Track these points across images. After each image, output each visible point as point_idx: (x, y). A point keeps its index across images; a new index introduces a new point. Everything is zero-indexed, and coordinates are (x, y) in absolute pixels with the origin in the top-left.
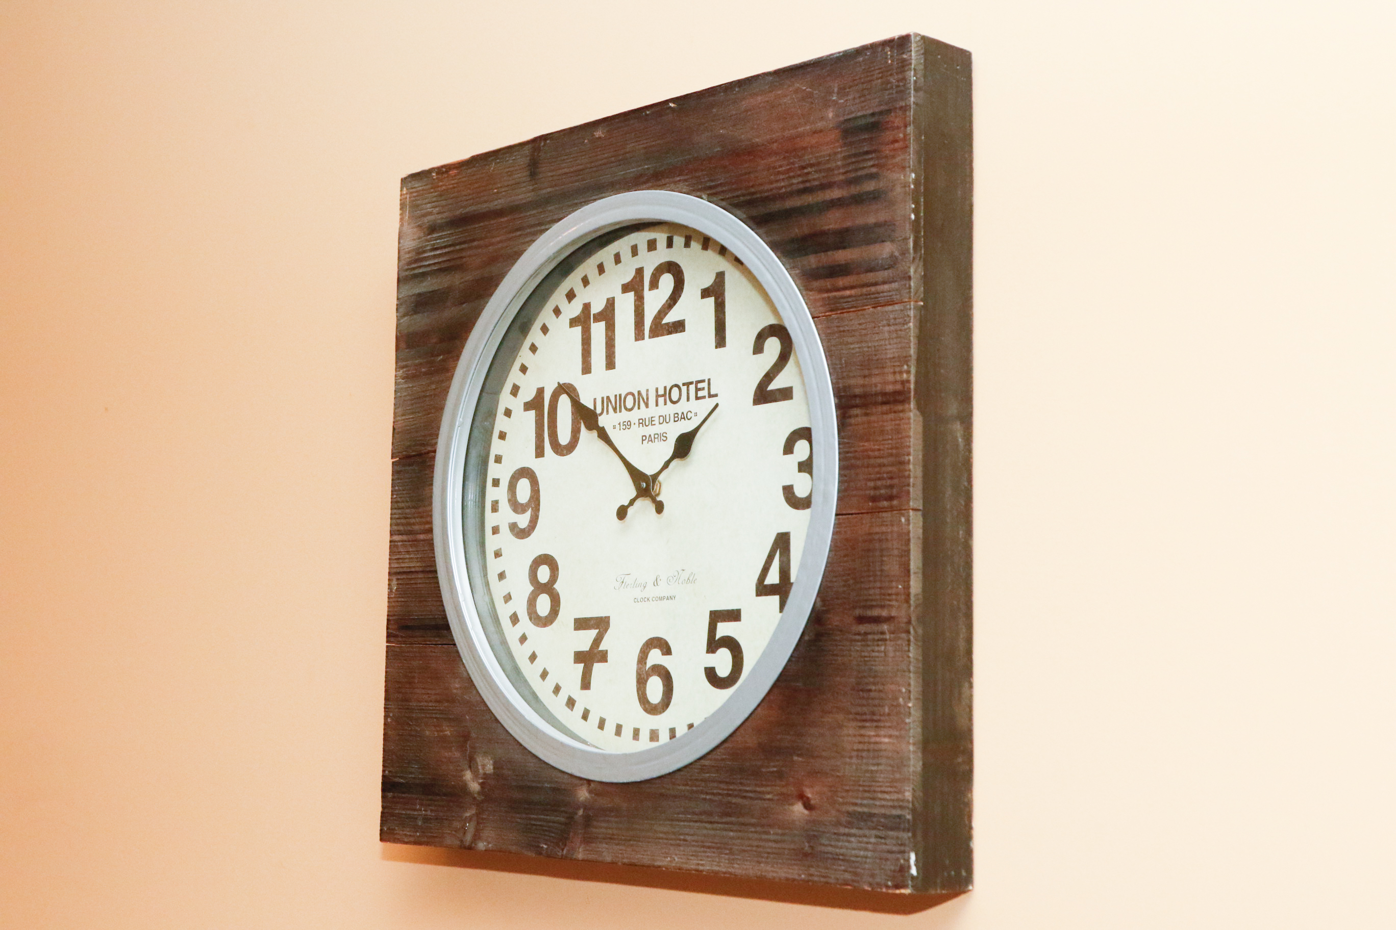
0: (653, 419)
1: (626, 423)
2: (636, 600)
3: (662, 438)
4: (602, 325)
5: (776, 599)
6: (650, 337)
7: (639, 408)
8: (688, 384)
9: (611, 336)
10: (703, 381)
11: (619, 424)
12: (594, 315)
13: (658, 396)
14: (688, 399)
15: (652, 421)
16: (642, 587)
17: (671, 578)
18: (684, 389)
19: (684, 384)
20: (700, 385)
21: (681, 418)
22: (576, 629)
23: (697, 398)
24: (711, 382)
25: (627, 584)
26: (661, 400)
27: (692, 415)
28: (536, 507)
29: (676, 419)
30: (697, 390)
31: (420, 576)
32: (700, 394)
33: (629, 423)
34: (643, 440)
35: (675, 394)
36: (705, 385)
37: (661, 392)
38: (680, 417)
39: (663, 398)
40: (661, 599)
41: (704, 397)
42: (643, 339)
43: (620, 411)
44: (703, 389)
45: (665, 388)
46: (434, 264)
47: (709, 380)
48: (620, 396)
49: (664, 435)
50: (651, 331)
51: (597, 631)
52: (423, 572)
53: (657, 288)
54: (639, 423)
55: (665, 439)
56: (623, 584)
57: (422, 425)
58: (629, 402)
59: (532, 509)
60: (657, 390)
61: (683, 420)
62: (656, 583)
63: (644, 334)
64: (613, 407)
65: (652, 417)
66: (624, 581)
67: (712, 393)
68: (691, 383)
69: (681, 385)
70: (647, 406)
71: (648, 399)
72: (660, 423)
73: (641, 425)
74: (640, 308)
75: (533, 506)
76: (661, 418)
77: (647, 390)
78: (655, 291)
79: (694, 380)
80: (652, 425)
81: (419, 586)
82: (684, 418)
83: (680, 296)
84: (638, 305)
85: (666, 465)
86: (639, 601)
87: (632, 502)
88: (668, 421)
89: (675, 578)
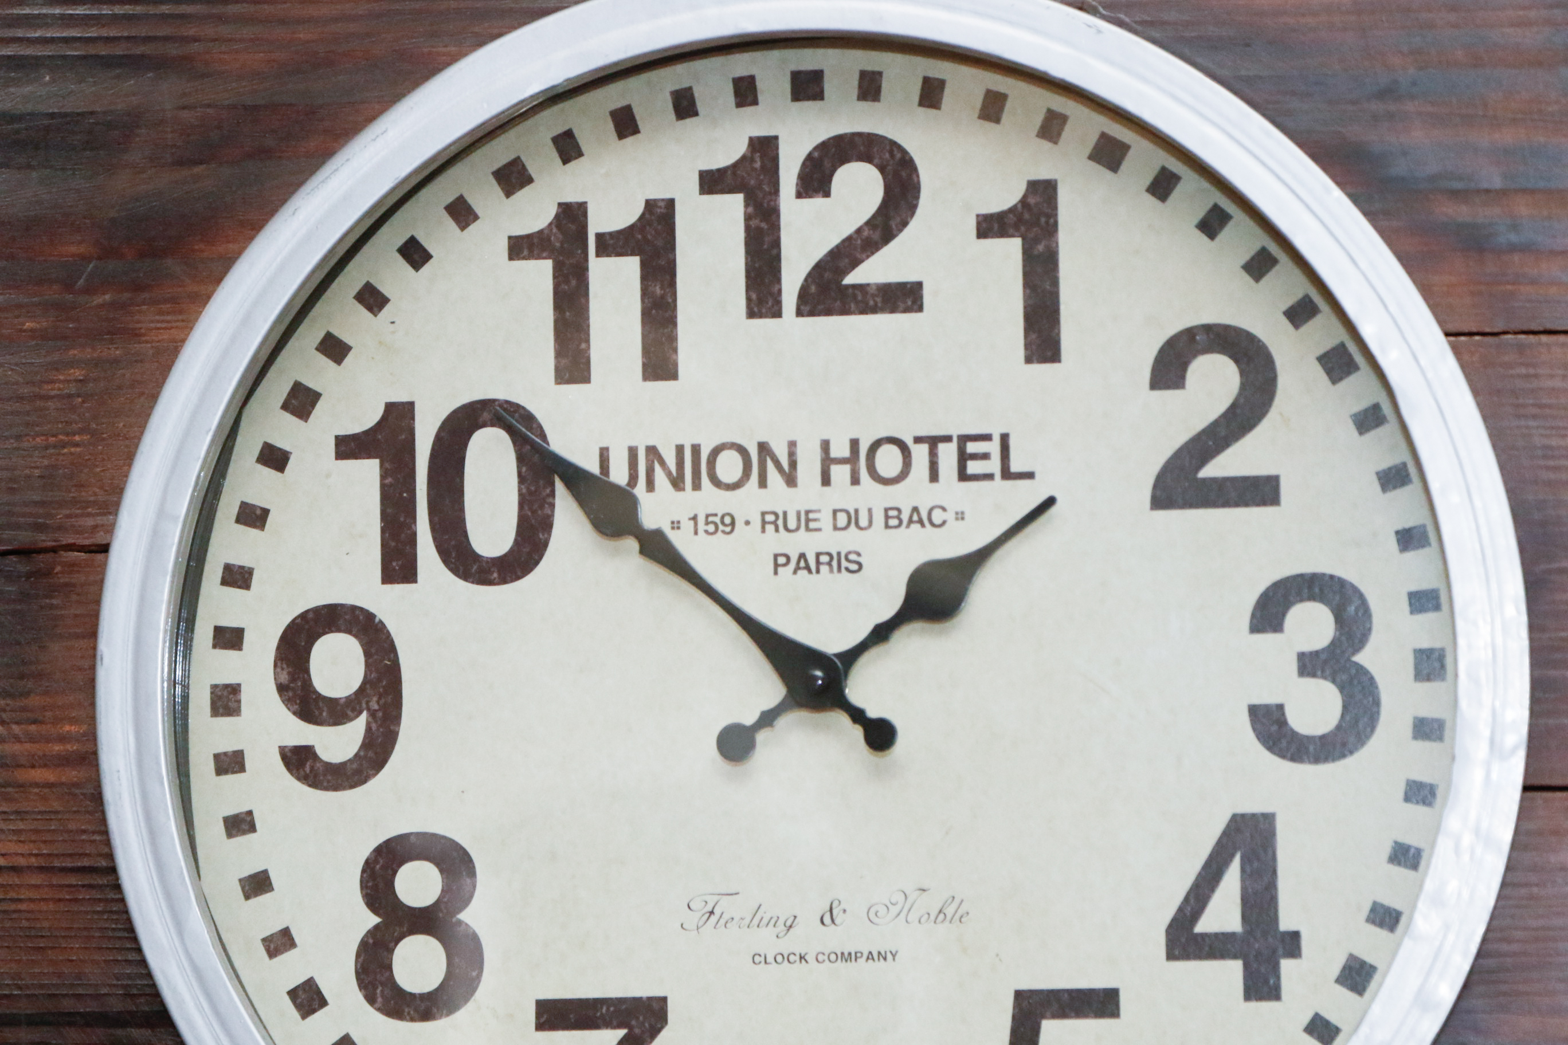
0: (811, 516)
1: (717, 520)
2: (758, 959)
3: (844, 563)
4: (630, 267)
5: (1232, 971)
6: (799, 313)
7: (763, 483)
8: (933, 442)
9: (663, 297)
10: (987, 437)
11: (694, 518)
12: (599, 236)
13: (827, 461)
14: (934, 476)
15: (808, 521)
16: (781, 927)
17: (882, 911)
18: (920, 453)
19: (918, 440)
20: (972, 447)
21: (911, 521)
22: (540, 1027)
23: (964, 476)
24: (1013, 443)
25: (726, 917)
26: (840, 473)
27: (950, 516)
28: (384, 708)
29: (893, 522)
30: (964, 457)
31: (36, 879)
32: (973, 467)
33: (727, 520)
34: (776, 565)
35: (889, 460)
36: (993, 447)
37: (840, 449)
38: (905, 517)
39: (847, 468)
40: (847, 957)
41: (989, 477)
42: (777, 314)
43: (697, 486)
44: (985, 456)
45: (855, 444)
46: (66, 40)
47: (1005, 438)
48: (696, 450)
49: (852, 557)
50: (803, 296)
51: (621, 1033)
52: (41, 869)
53: (827, 194)
54: (764, 523)
55: (854, 567)
56: (714, 919)
57: (37, 472)
58: (729, 467)
59: (372, 714)
60: (825, 445)
61: (916, 527)
62: (829, 916)
63: (778, 303)
64: (669, 474)
65: (807, 512)
66: (717, 911)
67: (1015, 467)
68: (948, 439)
69: (909, 441)
70: (791, 480)
71: (793, 464)
72: (836, 528)
73: (770, 528)
74: (767, 239)
75: (375, 706)
76: (840, 515)
77: (792, 444)
78: (817, 202)
79: (955, 433)
80: (808, 529)
81: (23, 907)
82: (921, 522)
83: (905, 224)
84: (759, 229)
85: (881, 633)
86: (770, 959)
87: (767, 719)
88: (863, 522)
89: (894, 910)
